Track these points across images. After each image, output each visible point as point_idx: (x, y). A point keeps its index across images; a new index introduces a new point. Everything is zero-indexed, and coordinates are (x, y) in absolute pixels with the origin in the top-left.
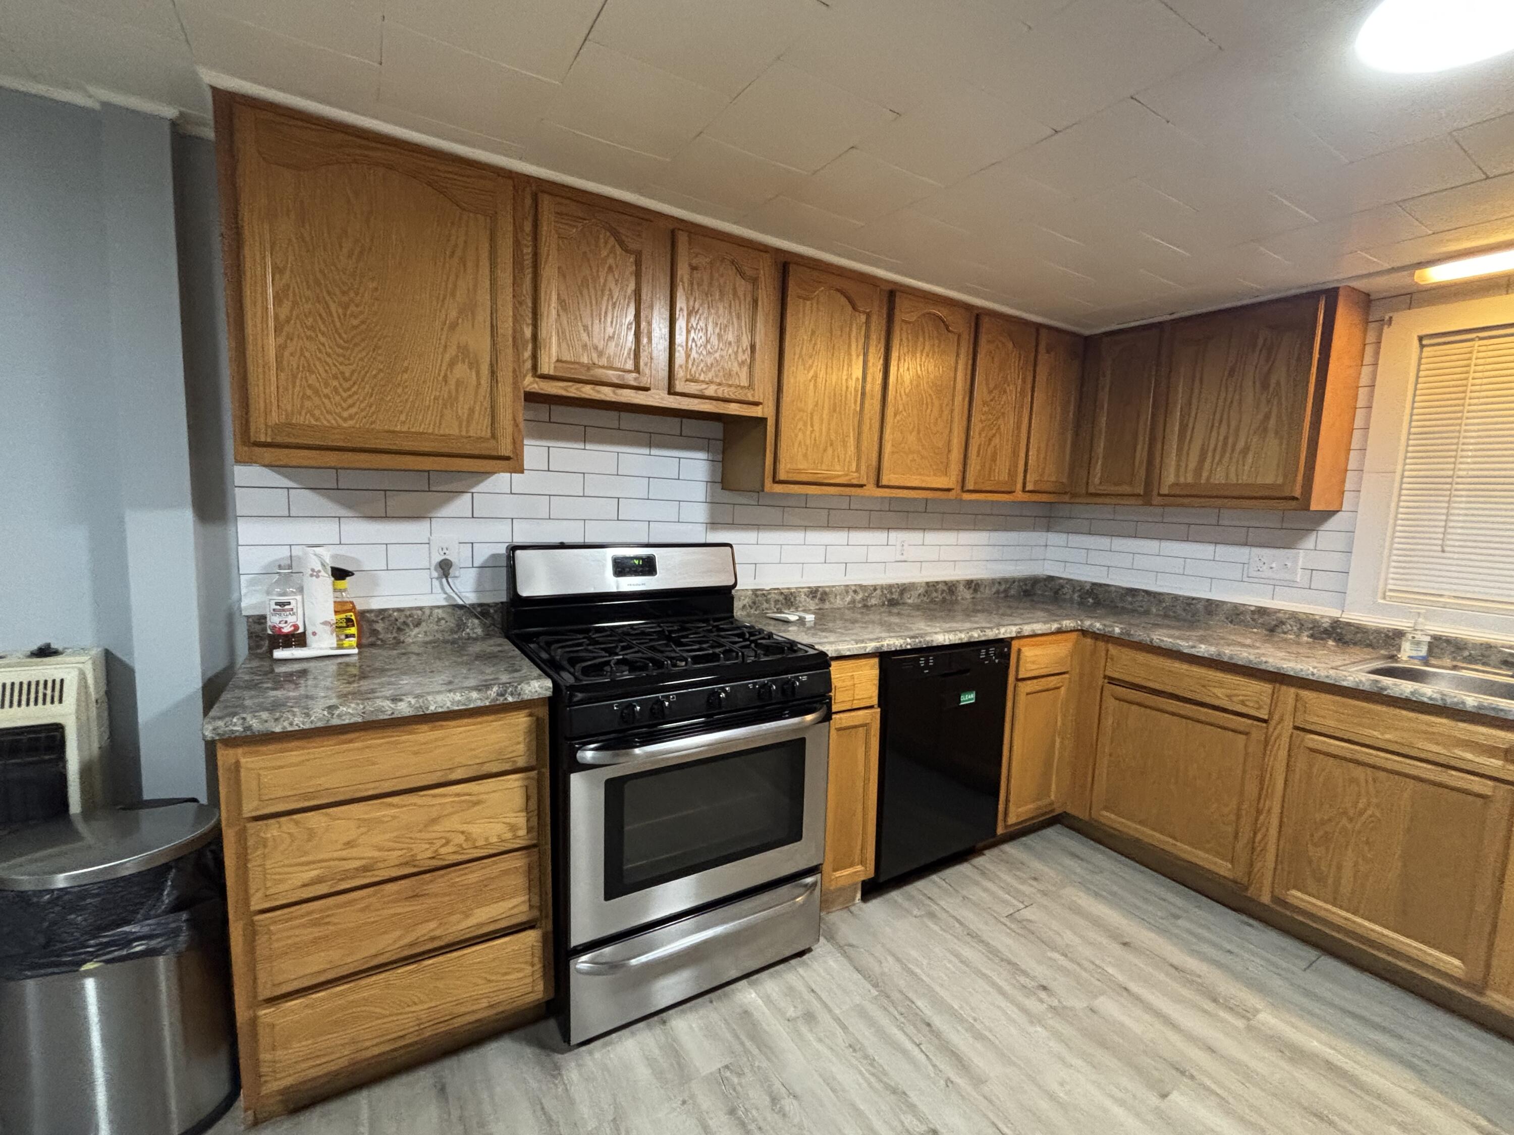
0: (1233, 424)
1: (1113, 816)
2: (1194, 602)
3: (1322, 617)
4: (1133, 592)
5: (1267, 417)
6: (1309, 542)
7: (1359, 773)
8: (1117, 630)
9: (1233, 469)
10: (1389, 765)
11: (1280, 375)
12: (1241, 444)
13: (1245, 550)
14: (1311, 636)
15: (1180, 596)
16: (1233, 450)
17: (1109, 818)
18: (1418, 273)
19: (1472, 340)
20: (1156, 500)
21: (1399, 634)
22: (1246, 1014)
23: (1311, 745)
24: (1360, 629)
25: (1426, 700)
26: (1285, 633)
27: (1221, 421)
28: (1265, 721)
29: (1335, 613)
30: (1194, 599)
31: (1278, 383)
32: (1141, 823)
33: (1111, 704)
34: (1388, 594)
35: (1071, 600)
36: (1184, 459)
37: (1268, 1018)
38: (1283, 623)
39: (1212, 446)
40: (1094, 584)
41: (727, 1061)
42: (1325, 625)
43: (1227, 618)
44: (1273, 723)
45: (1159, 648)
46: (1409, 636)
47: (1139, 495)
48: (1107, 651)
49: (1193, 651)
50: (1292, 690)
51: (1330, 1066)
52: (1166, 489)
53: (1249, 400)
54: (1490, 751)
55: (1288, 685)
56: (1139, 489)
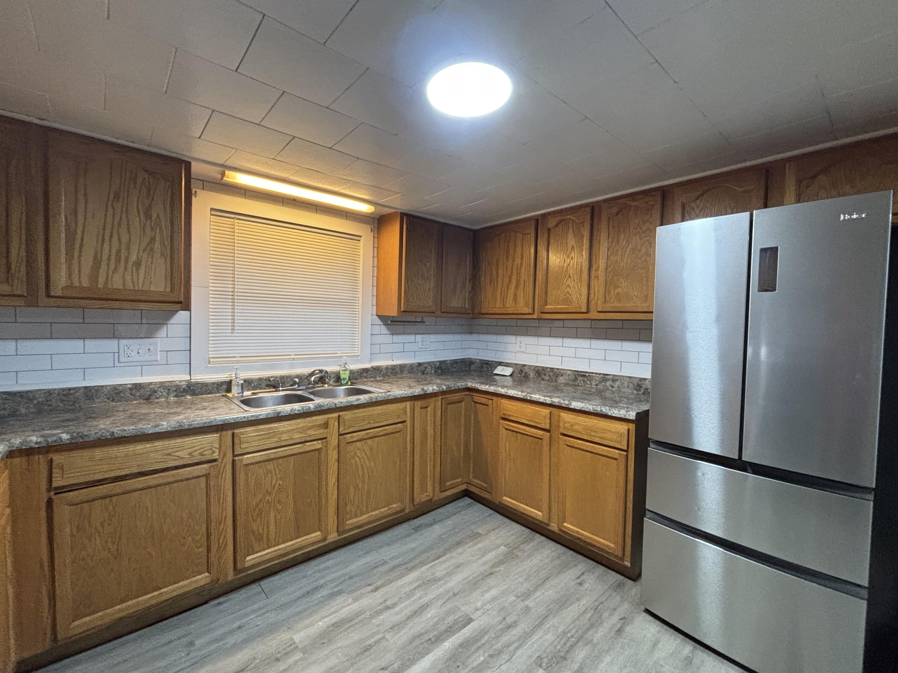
0: (124, 240)
1: (87, 619)
2: (72, 392)
3: (180, 381)
5: (153, 240)
6: (163, 332)
7: (270, 466)
8: (64, 436)
9: (128, 278)
11: (159, 209)
12: (133, 258)
13: (114, 342)
15: (55, 389)
16: (127, 262)
18: (227, 172)
19: (233, 218)
20: (44, 300)
21: (226, 384)
23: (245, 462)
24: (204, 385)
25: (296, 412)
26: (157, 398)
27: (111, 236)
29: (187, 378)
30: (70, 389)
31: (158, 216)
32: (123, 600)
33: (64, 512)
34: (211, 360)
36: (75, 261)
37: (297, 637)
38: (155, 392)
39: (105, 257)
42: (184, 387)
43: (109, 399)
44: (220, 460)
47: (22, 296)
48: (50, 462)
50: (230, 433)
51: (336, 625)
52: (57, 291)
53: (136, 223)
54: (320, 426)
55: (227, 430)
56: (21, 290)
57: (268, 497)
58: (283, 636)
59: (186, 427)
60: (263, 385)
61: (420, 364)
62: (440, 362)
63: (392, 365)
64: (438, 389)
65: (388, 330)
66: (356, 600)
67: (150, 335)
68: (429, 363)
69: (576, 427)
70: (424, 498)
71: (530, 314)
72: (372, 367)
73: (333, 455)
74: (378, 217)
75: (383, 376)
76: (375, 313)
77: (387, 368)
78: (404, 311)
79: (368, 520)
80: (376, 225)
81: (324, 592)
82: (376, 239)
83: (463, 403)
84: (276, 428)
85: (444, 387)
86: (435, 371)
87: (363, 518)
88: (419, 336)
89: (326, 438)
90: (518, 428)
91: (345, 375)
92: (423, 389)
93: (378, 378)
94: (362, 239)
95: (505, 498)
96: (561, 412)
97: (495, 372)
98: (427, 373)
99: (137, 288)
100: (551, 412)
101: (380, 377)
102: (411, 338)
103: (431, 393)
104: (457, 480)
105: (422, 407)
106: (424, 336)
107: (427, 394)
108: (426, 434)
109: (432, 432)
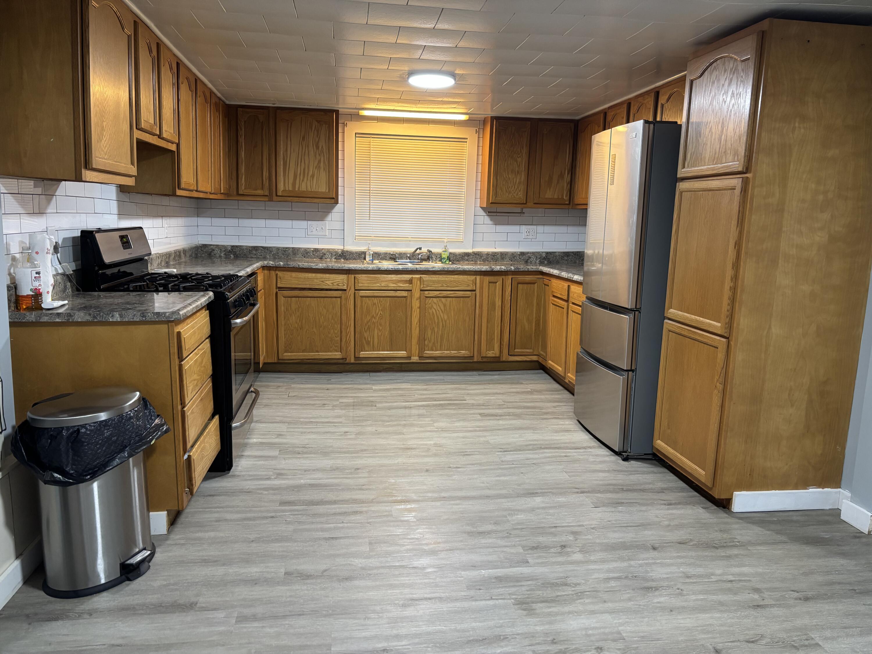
0: (307, 162)
1: (290, 354)
2: (287, 249)
3: (338, 249)
4: (256, 248)
5: (319, 162)
6: (329, 217)
7: (376, 300)
8: (282, 263)
9: (309, 186)
10: (383, 295)
11: (322, 143)
12: (311, 173)
13: (305, 222)
14: (336, 258)
15: (280, 247)
16: (308, 175)
17: (287, 355)
18: (360, 111)
19: (370, 137)
20: (275, 198)
21: (364, 253)
23: (361, 295)
24: (351, 253)
26: (326, 259)
27: (301, 162)
28: (345, 290)
29: (342, 248)
30: (286, 248)
31: (322, 147)
32: (304, 351)
33: (282, 300)
34: (356, 237)
35: (220, 257)
36: (287, 177)
38: (325, 254)
39: (299, 174)
40: (233, 246)
41: (279, 450)
42: (340, 253)
43: (303, 255)
44: (348, 291)
45: (303, 268)
46: (367, 253)
47: (267, 196)
48: (277, 275)
49: (317, 267)
50: (353, 276)
51: (396, 389)
52: (279, 193)
53: (312, 153)
54: (406, 282)
55: (352, 274)
56: (267, 193)
57: (373, 319)
59: (330, 268)
60: (388, 258)
61: (522, 254)
62: (547, 253)
63: (493, 252)
64: (505, 268)
65: (491, 220)
67: (322, 219)
68: (533, 253)
69: (573, 295)
70: (490, 354)
72: (473, 253)
73: (416, 304)
74: (483, 119)
75: (484, 259)
76: (478, 205)
77: (488, 254)
78: (491, 203)
79: (438, 355)
80: (482, 127)
82: (481, 139)
83: (536, 284)
84: (378, 278)
85: (512, 267)
86: (540, 261)
87: (437, 353)
88: (524, 226)
89: (411, 290)
90: (556, 302)
91: (445, 255)
92: (491, 267)
93: (479, 260)
94: (468, 140)
95: (550, 362)
96: (573, 285)
98: (531, 262)
99: (312, 190)
100: (569, 286)
102: (516, 228)
103: (499, 271)
104: (528, 350)
105: (490, 282)
106: (529, 227)
107: (494, 271)
108: (494, 304)
109: (500, 304)
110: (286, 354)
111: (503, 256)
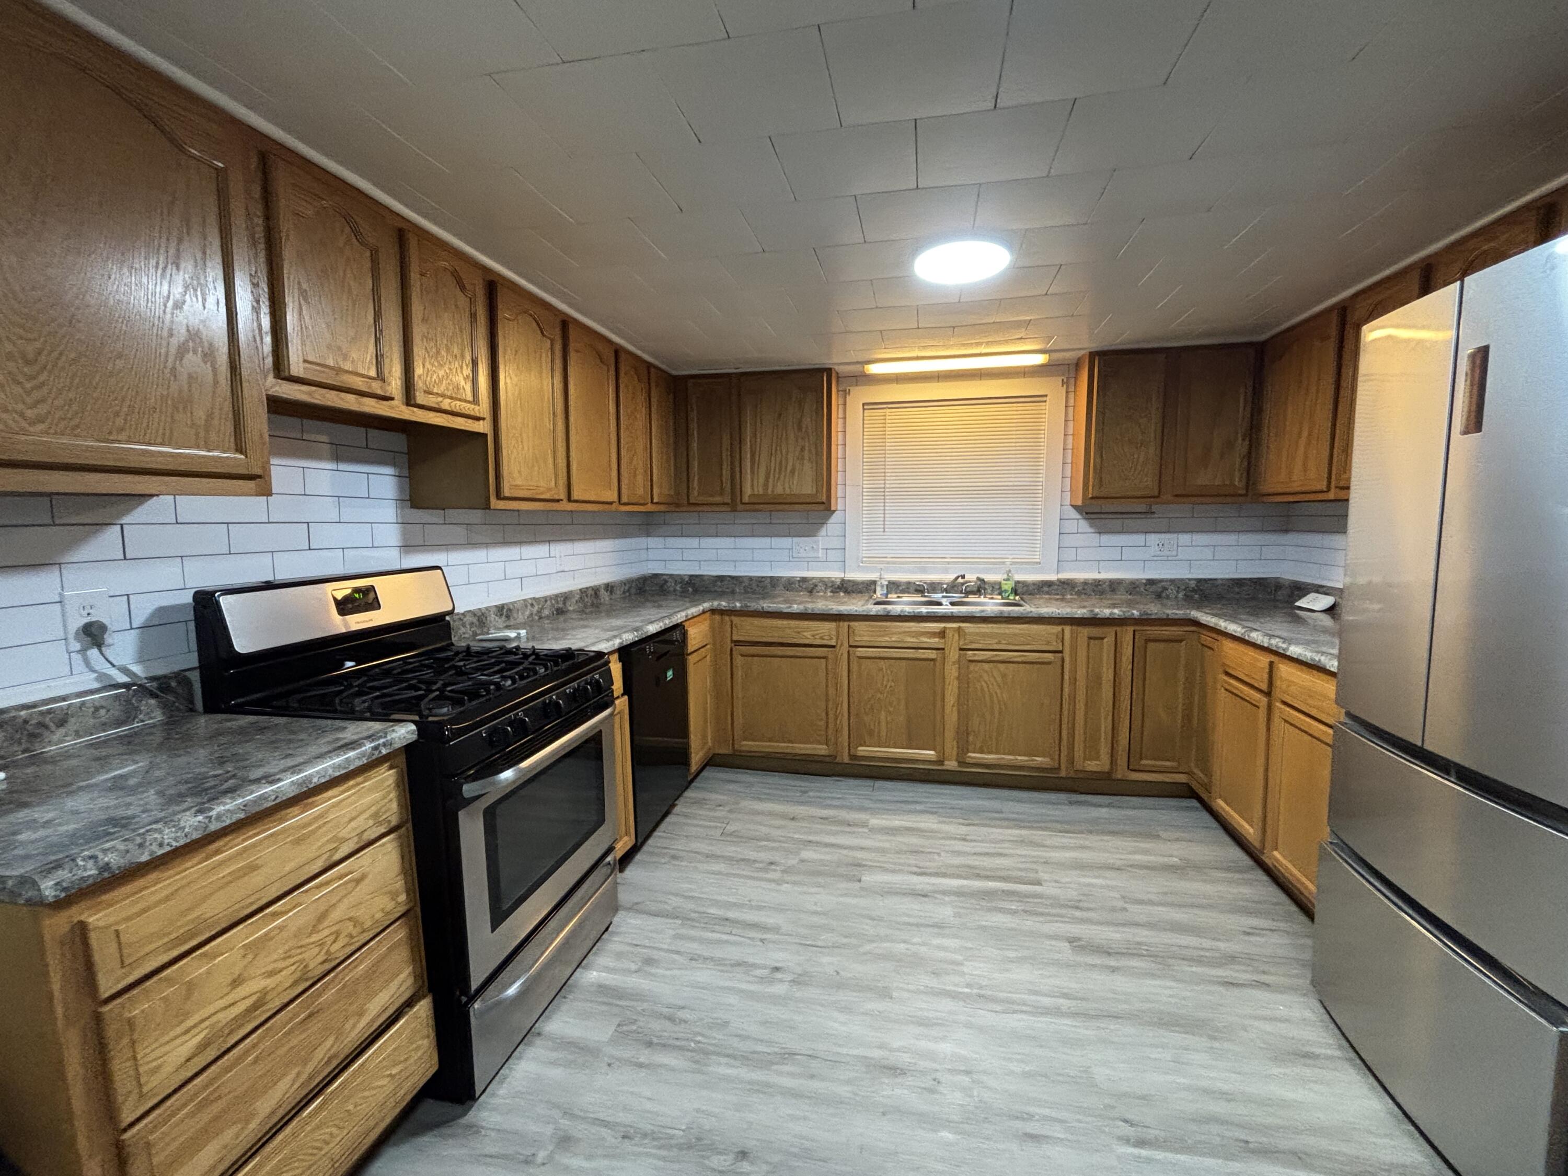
0: (784, 452)
1: (750, 743)
2: (763, 579)
3: (836, 578)
4: (721, 578)
5: (803, 449)
6: (823, 531)
7: (882, 663)
8: (738, 605)
9: (787, 486)
10: (895, 655)
11: (807, 421)
12: (789, 468)
13: (790, 539)
14: (832, 592)
15: (753, 577)
16: (786, 471)
17: (748, 745)
18: (866, 366)
19: (885, 408)
20: (740, 507)
21: (874, 583)
22: (864, 825)
23: (859, 654)
24: (855, 583)
26: (818, 592)
27: (776, 450)
28: (833, 647)
29: (842, 575)
30: (763, 577)
31: (807, 427)
32: (770, 740)
33: (739, 660)
34: (863, 560)
35: (675, 590)
36: (756, 477)
37: (875, 821)
39: (773, 468)
40: (691, 576)
42: (838, 584)
43: (785, 588)
44: (838, 647)
45: (768, 612)
46: (879, 583)
47: (728, 504)
48: (732, 622)
49: (789, 610)
50: (846, 624)
52: (746, 499)
53: (792, 436)
54: (933, 634)
55: (844, 621)
56: (728, 500)
57: (879, 695)
58: (863, 816)
59: (810, 612)
60: (912, 589)
61: (1151, 582)
62: (1199, 581)
63: (1095, 580)
64: (1121, 613)
65: (1091, 526)
66: (940, 822)
67: (814, 533)
68: (1172, 581)
69: (1293, 688)
70: (1092, 766)
71: (1322, 492)
72: (1059, 580)
73: (952, 672)
74: (1075, 362)
75: (1079, 593)
76: (1067, 502)
77: (1085, 583)
78: (1092, 498)
79: (994, 762)
80: (1073, 375)
81: (918, 807)
82: (1071, 395)
83: (1183, 643)
84: (887, 627)
85: (1135, 612)
86: (1185, 595)
87: (990, 757)
88: (1153, 535)
89: (943, 649)
90: (1237, 688)
91: (1008, 586)
92: (1092, 611)
93: (1069, 597)
94: (1048, 399)
95: (1220, 802)
96: (1283, 664)
97: (1297, 604)
98: (1168, 597)
99: (792, 493)
100: (1272, 664)
101: (1071, 594)
102: (1139, 539)
103: (1108, 618)
104: (1168, 764)
105: (1090, 638)
106: (1163, 536)
107: (1099, 619)
108: (1099, 678)
109: (1111, 677)
110: (745, 743)
111: (1114, 586)
